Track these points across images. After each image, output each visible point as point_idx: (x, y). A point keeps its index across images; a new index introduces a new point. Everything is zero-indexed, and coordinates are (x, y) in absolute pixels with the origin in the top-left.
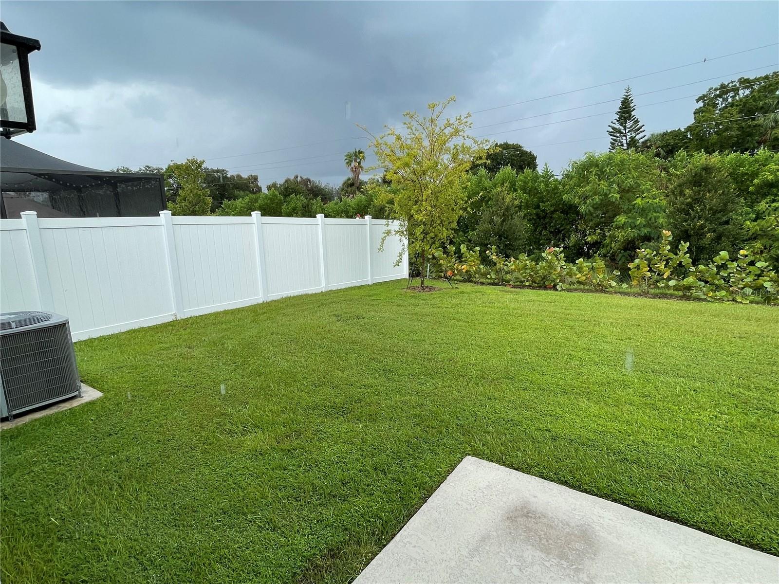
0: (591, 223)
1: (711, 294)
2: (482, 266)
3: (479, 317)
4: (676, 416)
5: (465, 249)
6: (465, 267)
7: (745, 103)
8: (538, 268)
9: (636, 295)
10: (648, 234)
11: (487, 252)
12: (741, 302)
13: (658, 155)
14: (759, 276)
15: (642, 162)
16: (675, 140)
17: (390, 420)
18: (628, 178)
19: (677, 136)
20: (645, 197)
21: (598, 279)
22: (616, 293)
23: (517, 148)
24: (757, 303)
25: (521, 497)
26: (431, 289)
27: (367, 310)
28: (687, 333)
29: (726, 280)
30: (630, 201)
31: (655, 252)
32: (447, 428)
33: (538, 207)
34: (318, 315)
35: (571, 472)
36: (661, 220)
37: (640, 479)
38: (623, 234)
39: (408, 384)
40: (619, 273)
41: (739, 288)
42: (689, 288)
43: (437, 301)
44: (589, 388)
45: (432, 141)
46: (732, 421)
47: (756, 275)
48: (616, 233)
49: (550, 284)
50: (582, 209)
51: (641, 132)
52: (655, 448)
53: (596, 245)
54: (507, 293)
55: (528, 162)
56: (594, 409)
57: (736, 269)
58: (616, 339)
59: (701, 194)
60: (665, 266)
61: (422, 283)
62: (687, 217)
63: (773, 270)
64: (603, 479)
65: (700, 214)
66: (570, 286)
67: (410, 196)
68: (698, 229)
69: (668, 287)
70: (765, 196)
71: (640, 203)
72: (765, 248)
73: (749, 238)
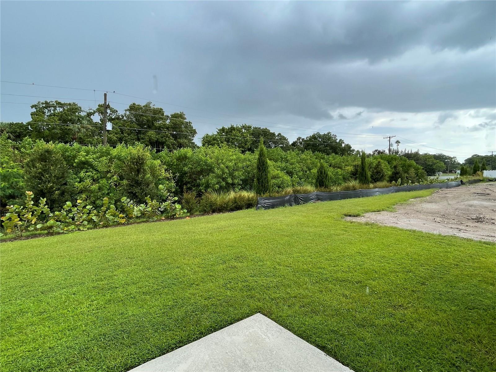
1: (66, 229)
4: (67, 317)
7: (61, 115)
9: (11, 240)
10: (12, 194)
12: (83, 230)
13: (9, 138)
14: (89, 213)
16: (20, 129)
19: (21, 127)
20: (4, 167)
24: (91, 229)
28: (58, 258)
29: (73, 219)
31: (22, 207)
36: (21, 184)
41: (80, 222)
42: (51, 227)
46: (99, 303)
47: (87, 213)
52: (59, 347)
57: (77, 211)
58: (5, 279)
59: (47, 167)
60: (32, 215)
62: (40, 181)
63: (95, 209)
65: (49, 179)
68: (49, 189)
69: (36, 229)
70: (82, 169)
72: (88, 198)
73: (79, 192)
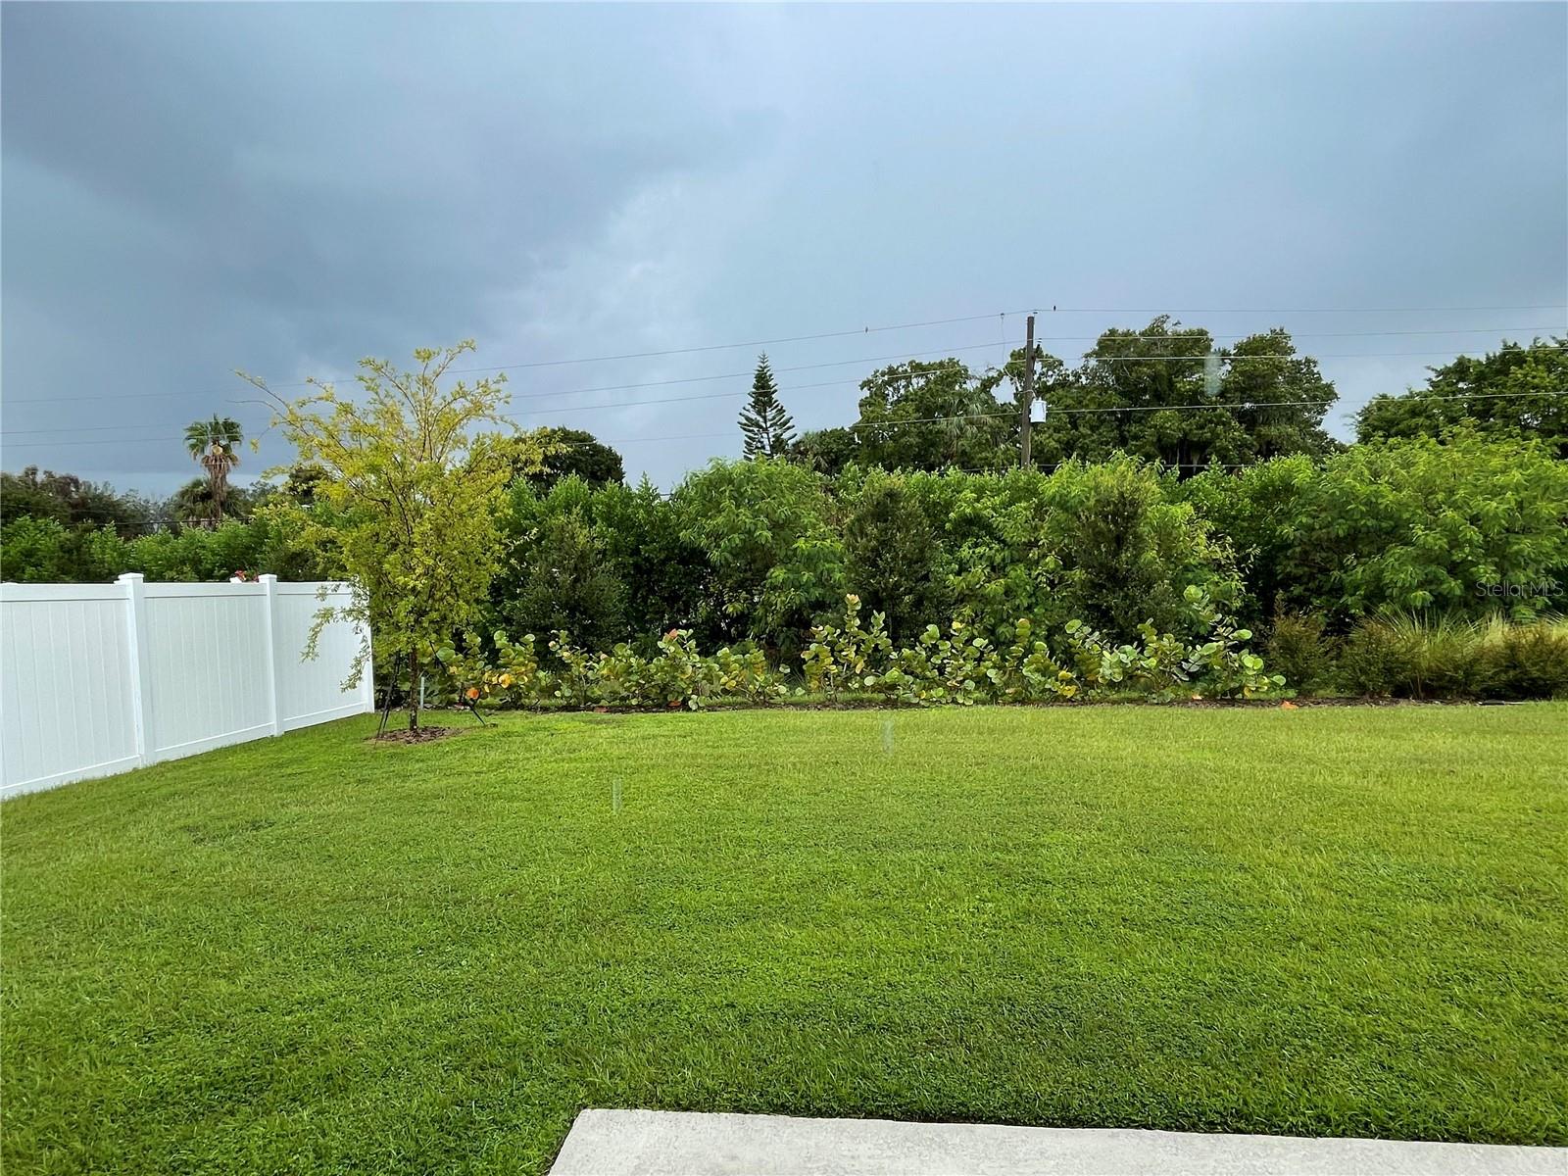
0: (730, 581)
1: (924, 695)
2: (541, 674)
3: (555, 786)
4: (926, 922)
5: (504, 640)
6: (506, 679)
7: (922, 398)
8: (653, 671)
9: (816, 707)
10: (821, 599)
11: (550, 645)
12: (964, 704)
13: (817, 468)
14: (979, 660)
15: (799, 479)
16: (838, 444)
17: (385, 1076)
18: (781, 504)
19: (840, 439)
20: (810, 537)
21: (757, 683)
22: (787, 705)
23: (584, 439)
24: (984, 703)
25: (707, 1167)
26: (435, 732)
27: (279, 802)
29: (941, 670)
30: (788, 544)
31: (838, 631)
32: (527, 1058)
33: (636, 552)
34: (134, 834)
35: (788, 1082)
36: (838, 576)
37: (901, 1059)
38: (784, 599)
39: (418, 975)
40: (789, 670)
41: (958, 682)
42: (893, 687)
43: (454, 760)
44: (783, 899)
45: (427, 422)
46: (999, 912)
47: (975, 660)
48: (773, 598)
49: (677, 699)
50: (714, 556)
51: (789, 428)
52: (908, 991)
53: (743, 620)
54: (600, 726)
55: (608, 466)
56: (800, 938)
57: (951, 652)
58: (808, 794)
59: (889, 534)
60: (856, 653)
61: (414, 722)
62: (875, 570)
63: (994, 650)
64: (843, 1079)
65: (892, 565)
66: (711, 698)
67: (377, 534)
68: (892, 589)
69: (863, 688)
70: (964, 537)
71: (804, 547)
72: (977, 616)
73: (956, 600)
